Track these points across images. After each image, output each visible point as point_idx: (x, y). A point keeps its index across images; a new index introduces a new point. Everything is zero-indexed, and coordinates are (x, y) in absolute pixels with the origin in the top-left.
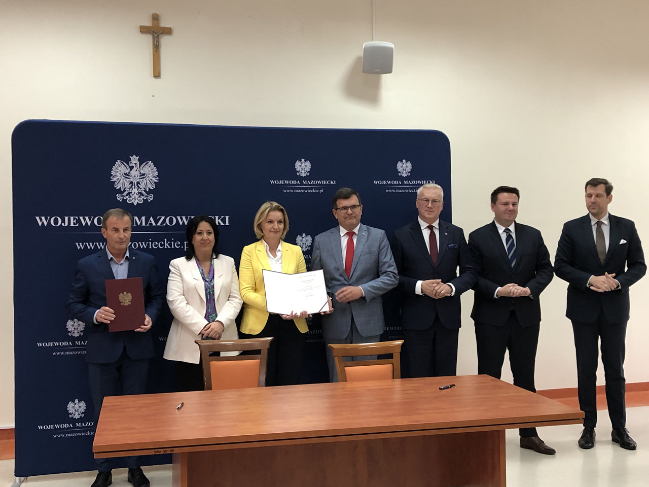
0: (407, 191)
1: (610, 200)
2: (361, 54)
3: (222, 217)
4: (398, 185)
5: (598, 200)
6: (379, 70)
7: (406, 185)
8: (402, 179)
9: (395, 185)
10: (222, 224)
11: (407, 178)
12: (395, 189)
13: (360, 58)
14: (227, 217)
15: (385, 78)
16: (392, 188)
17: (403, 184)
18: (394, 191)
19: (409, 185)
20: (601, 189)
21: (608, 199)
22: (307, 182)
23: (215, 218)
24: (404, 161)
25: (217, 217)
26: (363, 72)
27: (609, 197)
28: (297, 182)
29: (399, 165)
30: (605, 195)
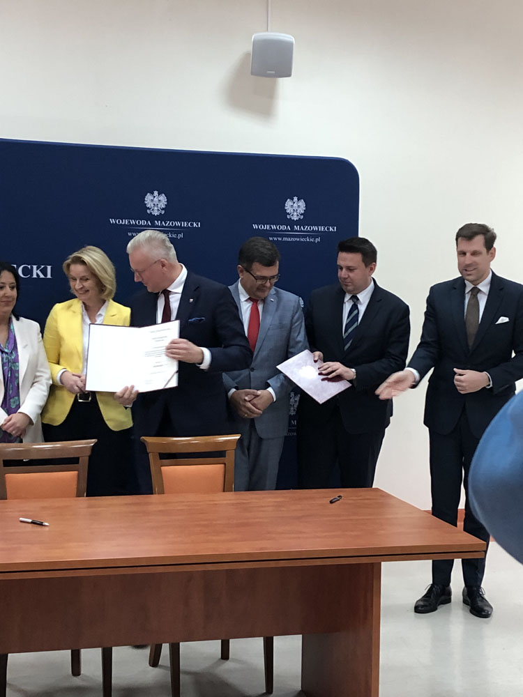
0: (298, 239)
1: (493, 256)
2: (250, 48)
3: (43, 266)
4: (285, 231)
5: (475, 259)
6: (273, 72)
7: (297, 231)
8: (292, 223)
9: (282, 231)
10: (42, 276)
11: (299, 222)
12: (282, 236)
13: (248, 54)
14: (49, 268)
15: (283, 82)
16: (277, 236)
17: (292, 230)
18: (280, 239)
19: (302, 231)
20: (479, 242)
21: (490, 255)
22: (161, 223)
23: (32, 268)
24: (295, 199)
25: (35, 267)
26: (252, 74)
27: (490, 252)
28: (147, 222)
29: (289, 203)
30: (484, 250)
